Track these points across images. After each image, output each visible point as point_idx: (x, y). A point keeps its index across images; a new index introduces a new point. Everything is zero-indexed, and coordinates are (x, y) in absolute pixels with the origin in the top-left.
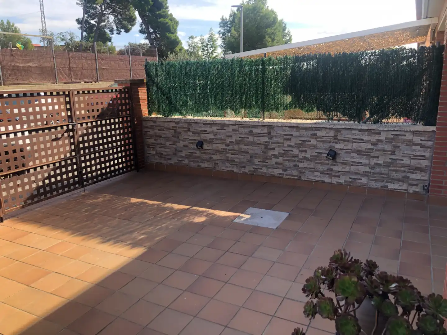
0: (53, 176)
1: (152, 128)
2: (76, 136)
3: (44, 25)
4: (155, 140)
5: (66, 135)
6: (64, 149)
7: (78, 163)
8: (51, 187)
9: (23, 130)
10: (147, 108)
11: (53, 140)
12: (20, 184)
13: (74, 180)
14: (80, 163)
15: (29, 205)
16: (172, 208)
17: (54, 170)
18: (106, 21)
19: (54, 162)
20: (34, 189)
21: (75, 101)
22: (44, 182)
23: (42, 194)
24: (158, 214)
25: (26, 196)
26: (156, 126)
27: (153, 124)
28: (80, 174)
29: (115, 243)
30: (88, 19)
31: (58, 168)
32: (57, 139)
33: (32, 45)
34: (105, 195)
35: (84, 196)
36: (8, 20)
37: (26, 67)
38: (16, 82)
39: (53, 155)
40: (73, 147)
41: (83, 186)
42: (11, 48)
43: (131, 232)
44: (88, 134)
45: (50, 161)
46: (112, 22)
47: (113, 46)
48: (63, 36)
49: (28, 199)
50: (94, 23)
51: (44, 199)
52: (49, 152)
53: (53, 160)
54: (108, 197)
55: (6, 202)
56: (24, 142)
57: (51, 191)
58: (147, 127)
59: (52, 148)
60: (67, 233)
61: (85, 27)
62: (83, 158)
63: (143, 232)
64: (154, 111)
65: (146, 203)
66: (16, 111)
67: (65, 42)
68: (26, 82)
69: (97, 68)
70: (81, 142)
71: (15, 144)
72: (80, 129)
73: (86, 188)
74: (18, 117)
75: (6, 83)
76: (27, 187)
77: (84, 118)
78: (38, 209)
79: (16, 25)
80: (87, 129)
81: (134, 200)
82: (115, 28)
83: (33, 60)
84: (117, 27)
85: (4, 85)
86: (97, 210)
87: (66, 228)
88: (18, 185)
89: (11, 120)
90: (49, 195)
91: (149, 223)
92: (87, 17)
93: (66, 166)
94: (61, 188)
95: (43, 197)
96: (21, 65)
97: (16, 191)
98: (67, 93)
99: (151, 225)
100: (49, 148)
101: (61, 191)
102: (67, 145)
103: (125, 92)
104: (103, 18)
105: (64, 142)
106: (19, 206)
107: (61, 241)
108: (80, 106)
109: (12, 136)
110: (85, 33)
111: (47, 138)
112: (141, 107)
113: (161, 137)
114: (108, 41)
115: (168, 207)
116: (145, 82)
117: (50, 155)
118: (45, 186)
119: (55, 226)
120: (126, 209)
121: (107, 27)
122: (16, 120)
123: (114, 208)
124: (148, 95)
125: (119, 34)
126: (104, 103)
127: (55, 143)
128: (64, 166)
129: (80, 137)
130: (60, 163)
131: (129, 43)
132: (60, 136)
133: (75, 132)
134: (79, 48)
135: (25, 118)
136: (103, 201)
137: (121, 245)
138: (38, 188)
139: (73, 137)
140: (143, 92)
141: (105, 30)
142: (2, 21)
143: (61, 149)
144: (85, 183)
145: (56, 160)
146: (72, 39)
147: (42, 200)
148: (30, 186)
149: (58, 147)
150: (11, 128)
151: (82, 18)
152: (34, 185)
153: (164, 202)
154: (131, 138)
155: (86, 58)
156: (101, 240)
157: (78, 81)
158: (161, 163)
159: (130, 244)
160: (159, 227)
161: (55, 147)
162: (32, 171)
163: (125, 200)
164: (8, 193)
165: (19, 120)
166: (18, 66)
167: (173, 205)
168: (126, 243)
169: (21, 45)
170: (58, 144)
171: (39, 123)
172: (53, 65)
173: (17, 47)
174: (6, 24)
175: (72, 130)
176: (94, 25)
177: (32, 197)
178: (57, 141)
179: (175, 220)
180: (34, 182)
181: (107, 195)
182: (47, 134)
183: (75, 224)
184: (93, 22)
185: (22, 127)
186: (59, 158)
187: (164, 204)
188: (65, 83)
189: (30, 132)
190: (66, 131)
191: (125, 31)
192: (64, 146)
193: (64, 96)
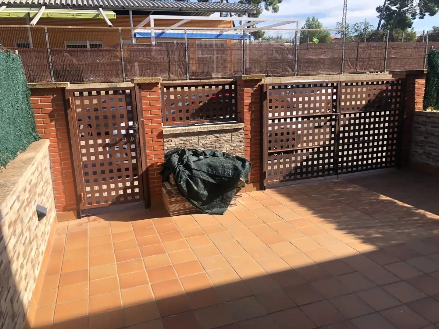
0: (310, 160)
1: (424, 124)
2: (337, 126)
3: (344, 17)
4: (425, 137)
5: (328, 123)
6: (325, 136)
7: (336, 151)
8: (307, 170)
9: (292, 116)
10: (422, 101)
11: (316, 127)
12: (282, 162)
13: (329, 166)
14: (337, 152)
15: (287, 180)
16: (424, 216)
17: (313, 154)
18: (409, 5)
19: (314, 147)
20: (293, 168)
21: (342, 92)
22: (302, 164)
23: (299, 174)
24: (405, 218)
25: (285, 173)
26: (430, 122)
27: (426, 120)
28: (336, 162)
29: (348, 233)
30: (390, 6)
31: (316, 153)
32: (319, 127)
33: (330, 37)
34: (355, 186)
35: (336, 183)
36: (313, 17)
37: (317, 59)
38: (307, 73)
39: (313, 141)
40: (333, 136)
41: (337, 174)
42: (307, 43)
43: (368, 228)
44: (349, 125)
45: (310, 146)
46: (416, 6)
47: (414, 31)
48: (358, 27)
49: (287, 175)
50: (396, 9)
51: (299, 178)
52: (311, 138)
53: (313, 145)
54: (357, 188)
55: (270, 174)
56: (297, 126)
57: (307, 173)
58: (417, 123)
59: (313, 134)
60: (311, 212)
61: (384, 15)
62: (341, 147)
63: (381, 231)
64: (431, 105)
65: (395, 203)
66: (295, 99)
67: (358, 32)
68: (315, 73)
69: (385, 58)
70: (341, 132)
71: (289, 128)
72: (342, 119)
73: (339, 176)
74: (296, 105)
75: (299, 74)
76: (287, 166)
77: (348, 109)
78: (295, 186)
79: (319, 20)
80: (350, 120)
81: (383, 197)
82: (418, 11)
83: (324, 52)
84: (421, 11)
85: (297, 76)
86: (342, 199)
87: (310, 208)
88: (281, 162)
89: (290, 107)
90: (304, 176)
91: (390, 224)
92: (389, 4)
93: (324, 152)
94: (316, 171)
95: (299, 176)
96: (313, 58)
97: (279, 167)
98: (335, 84)
99: (392, 226)
100: (311, 135)
101: (315, 174)
102: (327, 133)
103: (397, 84)
104: (406, 3)
105: (325, 130)
106: (279, 180)
107: (302, 218)
108: (346, 97)
109: (282, 121)
110: (383, 21)
111: (311, 125)
112: (415, 101)
113: (433, 135)
114: (408, 27)
115: (419, 213)
116: (426, 72)
117: (311, 141)
118: (302, 167)
119: (302, 203)
120: (371, 204)
121: (410, 12)
122: (294, 107)
123: (360, 200)
124: (426, 87)
125: (422, 18)
126: (372, 95)
127: (316, 131)
128: (321, 152)
129: (341, 127)
130: (319, 149)
131: (434, 28)
132: (322, 124)
133: (337, 122)
134: (375, 37)
135: (300, 106)
136: (352, 191)
137: (353, 237)
138: (296, 168)
139: (334, 126)
140: (420, 84)
141: (407, 15)
142: (308, 18)
143: (322, 137)
144: (339, 171)
145: (315, 146)
146: (365, 30)
147: (298, 179)
148: (290, 165)
149: (319, 134)
150: (288, 114)
151: (383, 6)
152: (293, 165)
153: (416, 208)
154: (396, 133)
155: (375, 47)
156: (336, 227)
157: (363, 71)
158: (428, 164)
159: (362, 238)
160: (400, 231)
161: (316, 134)
162: (299, 152)
163: (373, 195)
164: (273, 167)
165: (296, 107)
166: (310, 59)
167: (427, 212)
168: (358, 237)
169: (316, 40)
170: (319, 131)
171: (317, 111)
172: (341, 56)
173: (313, 42)
174: (312, 20)
175: (335, 120)
176: (395, 11)
177: (290, 175)
178: (319, 129)
179: (423, 229)
180: (294, 162)
181: (357, 186)
182: (311, 122)
183: (318, 206)
184: (394, 8)
185: (297, 113)
186: (319, 144)
187: (416, 209)
188: (350, 73)
189: (303, 118)
190: (329, 120)
191: (429, 15)
192: (325, 133)
193: (332, 87)
